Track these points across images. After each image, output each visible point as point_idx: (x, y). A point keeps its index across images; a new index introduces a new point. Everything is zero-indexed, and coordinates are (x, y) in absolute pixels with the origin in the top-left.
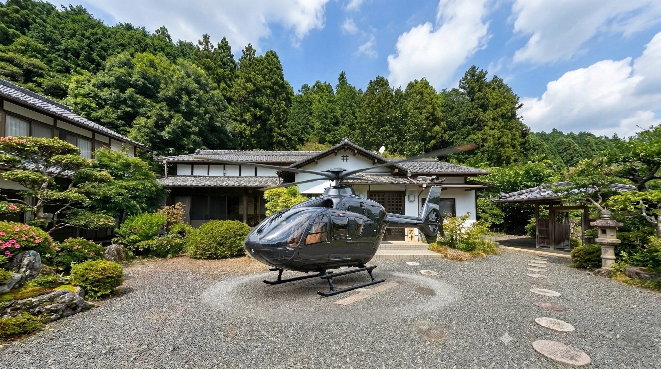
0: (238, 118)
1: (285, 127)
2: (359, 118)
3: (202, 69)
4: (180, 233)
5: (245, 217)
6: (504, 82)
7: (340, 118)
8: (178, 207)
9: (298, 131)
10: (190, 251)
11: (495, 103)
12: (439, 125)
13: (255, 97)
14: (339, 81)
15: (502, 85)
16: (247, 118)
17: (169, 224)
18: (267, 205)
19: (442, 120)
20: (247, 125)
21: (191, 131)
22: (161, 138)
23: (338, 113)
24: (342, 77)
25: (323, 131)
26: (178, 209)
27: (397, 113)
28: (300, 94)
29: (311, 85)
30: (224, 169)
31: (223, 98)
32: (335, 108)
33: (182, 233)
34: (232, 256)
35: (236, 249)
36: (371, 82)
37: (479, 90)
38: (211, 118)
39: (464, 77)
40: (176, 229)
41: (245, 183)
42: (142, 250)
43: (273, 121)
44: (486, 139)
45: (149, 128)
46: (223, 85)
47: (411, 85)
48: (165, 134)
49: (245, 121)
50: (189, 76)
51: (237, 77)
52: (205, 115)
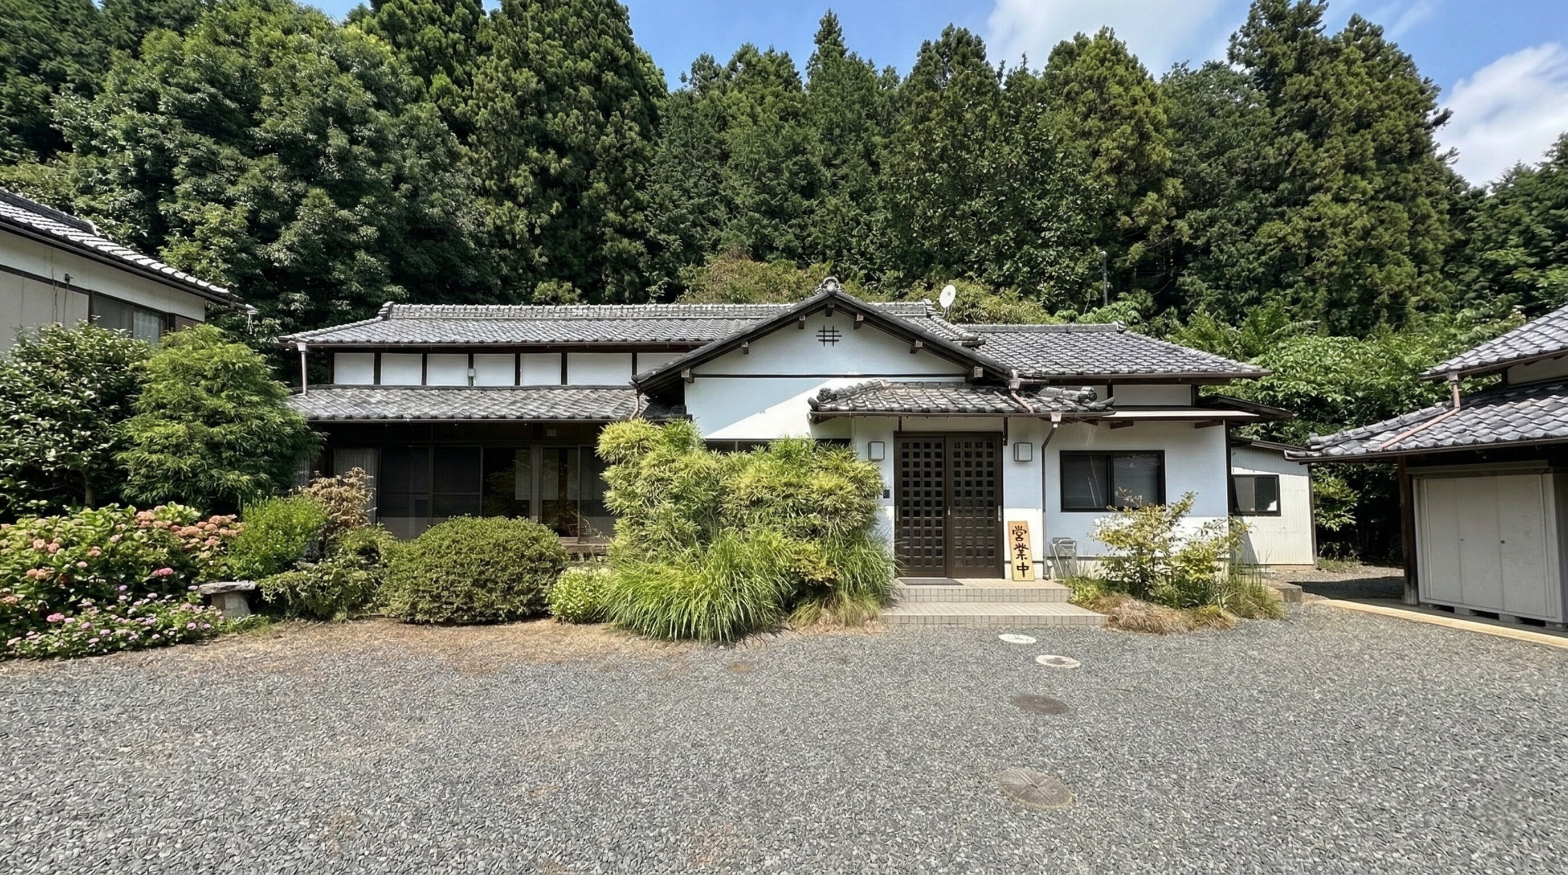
0: (490, 184)
1: (640, 207)
2: (886, 168)
3: (381, 39)
4: (362, 552)
5: (535, 507)
6: (1387, 38)
7: (823, 169)
8: (352, 480)
9: (683, 219)
10: (398, 603)
11: (1353, 109)
12: (1159, 189)
13: (541, 114)
14: (819, 42)
15: (1379, 47)
16: (519, 182)
17: (332, 527)
18: (608, 474)
19: (1172, 173)
20: (520, 206)
21: (353, 237)
22: (267, 264)
23: (817, 151)
24: (829, 32)
25: (765, 214)
26: (352, 485)
27: (1012, 155)
28: (689, 88)
29: (723, 62)
30: (471, 365)
31: (445, 126)
32: (805, 138)
33: (369, 552)
34: (512, 617)
35: (525, 599)
36: (927, 44)
37: (1301, 68)
38: (413, 195)
39: (1245, 22)
40: (351, 542)
41: (535, 409)
42: (269, 599)
43: (601, 186)
44: (1322, 234)
45: (232, 234)
46: (440, 80)
47: (1065, 54)
48: (278, 253)
49: (509, 193)
50: (344, 68)
51: (485, 49)
52: (396, 188)
